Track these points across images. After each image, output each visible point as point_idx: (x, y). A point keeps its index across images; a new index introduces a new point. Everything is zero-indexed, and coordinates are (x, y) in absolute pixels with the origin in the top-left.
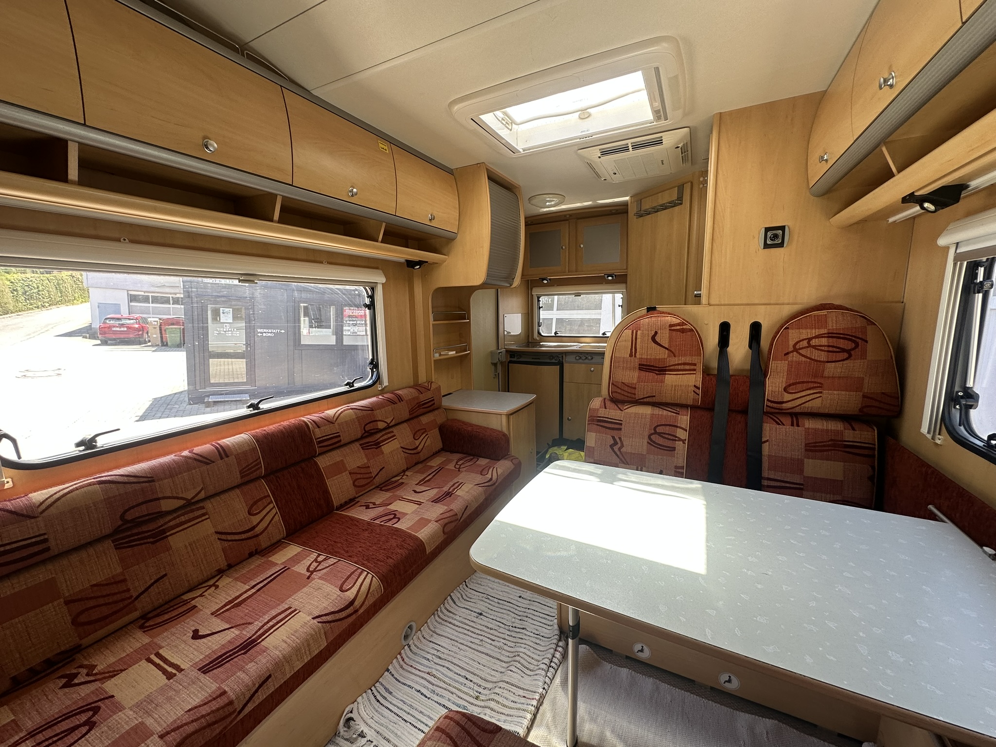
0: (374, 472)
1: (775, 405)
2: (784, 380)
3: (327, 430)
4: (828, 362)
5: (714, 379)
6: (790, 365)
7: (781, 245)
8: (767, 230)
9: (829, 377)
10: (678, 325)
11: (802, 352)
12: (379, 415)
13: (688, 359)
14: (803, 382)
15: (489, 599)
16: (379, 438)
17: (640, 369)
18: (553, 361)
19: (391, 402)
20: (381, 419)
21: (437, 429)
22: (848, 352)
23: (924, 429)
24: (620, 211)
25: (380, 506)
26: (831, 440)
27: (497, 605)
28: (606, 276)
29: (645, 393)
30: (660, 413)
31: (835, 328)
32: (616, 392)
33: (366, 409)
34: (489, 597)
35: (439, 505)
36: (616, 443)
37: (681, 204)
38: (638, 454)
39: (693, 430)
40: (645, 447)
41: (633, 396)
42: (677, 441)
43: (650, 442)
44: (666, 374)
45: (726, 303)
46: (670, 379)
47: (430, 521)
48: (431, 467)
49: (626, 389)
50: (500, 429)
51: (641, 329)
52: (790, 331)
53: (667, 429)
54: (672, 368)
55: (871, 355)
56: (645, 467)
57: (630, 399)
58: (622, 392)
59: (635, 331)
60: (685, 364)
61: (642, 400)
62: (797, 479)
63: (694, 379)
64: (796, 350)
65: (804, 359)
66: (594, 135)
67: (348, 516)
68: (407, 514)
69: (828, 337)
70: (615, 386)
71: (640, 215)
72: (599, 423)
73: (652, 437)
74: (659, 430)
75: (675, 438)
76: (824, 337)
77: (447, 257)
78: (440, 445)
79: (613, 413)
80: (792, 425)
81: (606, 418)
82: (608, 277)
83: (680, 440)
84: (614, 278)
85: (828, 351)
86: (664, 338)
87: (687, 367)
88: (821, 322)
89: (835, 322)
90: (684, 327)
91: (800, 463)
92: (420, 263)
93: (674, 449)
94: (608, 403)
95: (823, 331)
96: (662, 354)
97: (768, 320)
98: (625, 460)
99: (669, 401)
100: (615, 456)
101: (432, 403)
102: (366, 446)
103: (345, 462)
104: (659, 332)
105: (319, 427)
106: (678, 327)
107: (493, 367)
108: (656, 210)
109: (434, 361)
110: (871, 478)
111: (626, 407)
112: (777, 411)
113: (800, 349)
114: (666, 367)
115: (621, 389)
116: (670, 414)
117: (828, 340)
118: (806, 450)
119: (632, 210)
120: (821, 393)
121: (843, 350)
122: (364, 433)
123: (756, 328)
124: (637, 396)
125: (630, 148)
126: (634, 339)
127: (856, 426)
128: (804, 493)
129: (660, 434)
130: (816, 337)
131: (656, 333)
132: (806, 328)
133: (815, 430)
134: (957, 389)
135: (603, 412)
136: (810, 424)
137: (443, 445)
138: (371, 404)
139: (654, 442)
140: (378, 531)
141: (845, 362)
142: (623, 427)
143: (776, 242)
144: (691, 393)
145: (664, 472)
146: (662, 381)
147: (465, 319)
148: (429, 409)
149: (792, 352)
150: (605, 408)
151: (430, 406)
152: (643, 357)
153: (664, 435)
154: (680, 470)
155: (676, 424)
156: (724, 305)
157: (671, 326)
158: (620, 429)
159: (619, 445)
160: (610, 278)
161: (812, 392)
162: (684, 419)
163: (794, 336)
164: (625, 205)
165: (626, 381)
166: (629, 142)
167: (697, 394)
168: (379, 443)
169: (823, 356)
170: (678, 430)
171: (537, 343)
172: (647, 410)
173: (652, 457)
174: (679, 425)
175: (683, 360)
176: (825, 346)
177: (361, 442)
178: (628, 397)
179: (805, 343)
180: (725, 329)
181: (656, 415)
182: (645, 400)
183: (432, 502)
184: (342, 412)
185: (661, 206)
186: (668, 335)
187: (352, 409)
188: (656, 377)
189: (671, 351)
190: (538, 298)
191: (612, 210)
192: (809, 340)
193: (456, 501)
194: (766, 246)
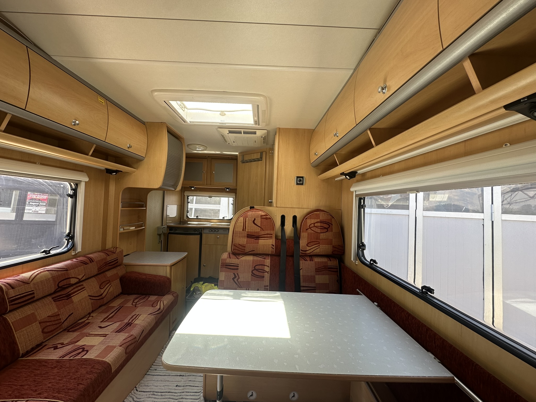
0: (63, 318)
1: (304, 252)
2: (307, 241)
3: (23, 290)
4: (321, 233)
5: (280, 241)
6: (308, 234)
7: (302, 184)
8: (298, 177)
9: (321, 239)
10: (264, 215)
11: (312, 228)
12: (72, 273)
13: (269, 232)
14: (313, 242)
15: (154, 394)
16: (70, 291)
17: (247, 237)
18: (196, 232)
19: (84, 263)
20: (73, 276)
21: (119, 280)
22: (327, 229)
23: (352, 259)
24: (234, 158)
25: (68, 344)
26: (324, 266)
27: (160, 397)
28: (226, 189)
29: (250, 249)
30: (257, 259)
31: (322, 219)
32: (236, 249)
33: (61, 270)
34: (155, 393)
35: (122, 333)
36: (235, 277)
37: (262, 160)
38: (247, 281)
39: (272, 266)
40: (250, 278)
41: (244, 251)
42: (265, 272)
43: (252, 274)
44: (259, 239)
45: (283, 206)
46: (261, 242)
47: (114, 347)
48: (114, 307)
49: (241, 247)
50: (165, 275)
51: (248, 217)
52: (307, 220)
53: (260, 267)
54: (262, 236)
55: (334, 230)
56: (250, 288)
57: (242, 253)
58: (239, 249)
59: (245, 218)
60: (267, 234)
61: (248, 253)
62: (313, 285)
63: (271, 242)
64: (310, 228)
65: (313, 232)
66: (227, 124)
67: (35, 360)
68: (94, 346)
69: (320, 223)
70: (235, 246)
71: (243, 162)
72: (227, 267)
73: (253, 272)
74: (257, 267)
75: (264, 271)
76: (319, 223)
77: (136, 170)
78: (120, 291)
79: (234, 260)
80: (310, 261)
81: (230, 263)
82: (227, 189)
83: (266, 272)
84: (230, 190)
85: (321, 229)
86: (258, 222)
87: (269, 236)
88: (318, 216)
89: (322, 217)
90: (267, 217)
91: (314, 277)
92: (117, 171)
93: (263, 277)
94: (231, 255)
95: (319, 220)
96: (257, 229)
97: (299, 214)
98: (240, 285)
99: (261, 252)
100: (235, 284)
101: (116, 261)
102: (58, 299)
103: (36, 314)
104: (256, 219)
105: (13, 288)
106: (265, 217)
107: (158, 236)
108: (251, 161)
109: (120, 233)
110: (337, 281)
111: (241, 257)
112: (304, 255)
113: (312, 227)
114: (259, 236)
115: (238, 248)
116: (261, 259)
117: (320, 224)
118: (316, 271)
119: (240, 159)
120: (319, 246)
121: (325, 228)
122: (58, 289)
123: (295, 218)
124: (246, 251)
125: (242, 133)
126: (245, 222)
127: (331, 259)
128: (316, 291)
129: (257, 270)
130: (317, 222)
131: (255, 219)
132: (313, 219)
133: (318, 262)
134: (360, 243)
135: (229, 260)
136: (317, 260)
137: (122, 290)
138: (66, 265)
139: (254, 274)
140: (68, 365)
141: (326, 233)
142: (239, 268)
143: (301, 183)
144: (270, 248)
145: (259, 289)
146: (258, 243)
147: (143, 207)
148: (113, 266)
149: (309, 229)
150: (230, 258)
151: (115, 264)
152: (249, 231)
153: (259, 270)
154: (267, 288)
155: (264, 264)
156: (283, 207)
157: (261, 216)
158: (238, 269)
159: (237, 278)
160: (228, 190)
161: (316, 246)
162: (268, 261)
163: (309, 222)
164: (236, 156)
165: (241, 243)
166: (242, 130)
167: (273, 248)
168: (70, 295)
169: (319, 231)
170: (266, 267)
171: (185, 222)
172: (250, 258)
173: (253, 282)
174: (265, 264)
175: (267, 232)
176: (319, 226)
177: (54, 296)
178: (241, 251)
179: (313, 225)
180: (283, 217)
181: (255, 260)
182: (250, 253)
183: (116, 332)
184: (38, 274)
185: (253, 159)
186: (260, 220)
187: (48, 271)
188: (255, 241)
189: (261, 228)
190: (188, 197)
191: (230, 157)
192: (314, 224)
193: (135, 328)
194: (297, 184)
